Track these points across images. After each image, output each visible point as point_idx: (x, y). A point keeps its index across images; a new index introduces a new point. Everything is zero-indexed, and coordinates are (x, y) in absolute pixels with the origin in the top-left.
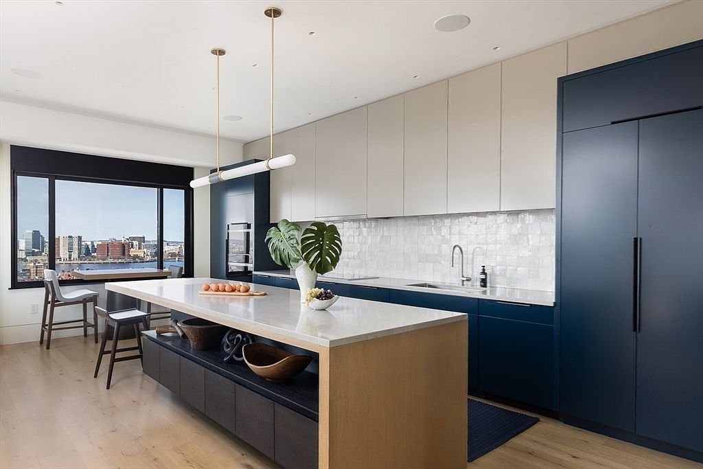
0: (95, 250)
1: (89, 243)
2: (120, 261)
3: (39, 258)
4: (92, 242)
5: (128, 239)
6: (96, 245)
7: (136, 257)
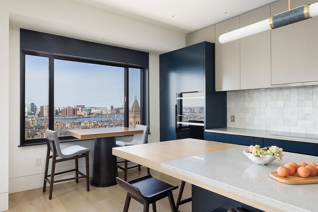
0: (60, 112)
1: (58, 109)
2: (72, 117)
3: (34, 116)
4: (59, 108)
5: (76, 107)
6: (61, 109)
7: (81, 115)
